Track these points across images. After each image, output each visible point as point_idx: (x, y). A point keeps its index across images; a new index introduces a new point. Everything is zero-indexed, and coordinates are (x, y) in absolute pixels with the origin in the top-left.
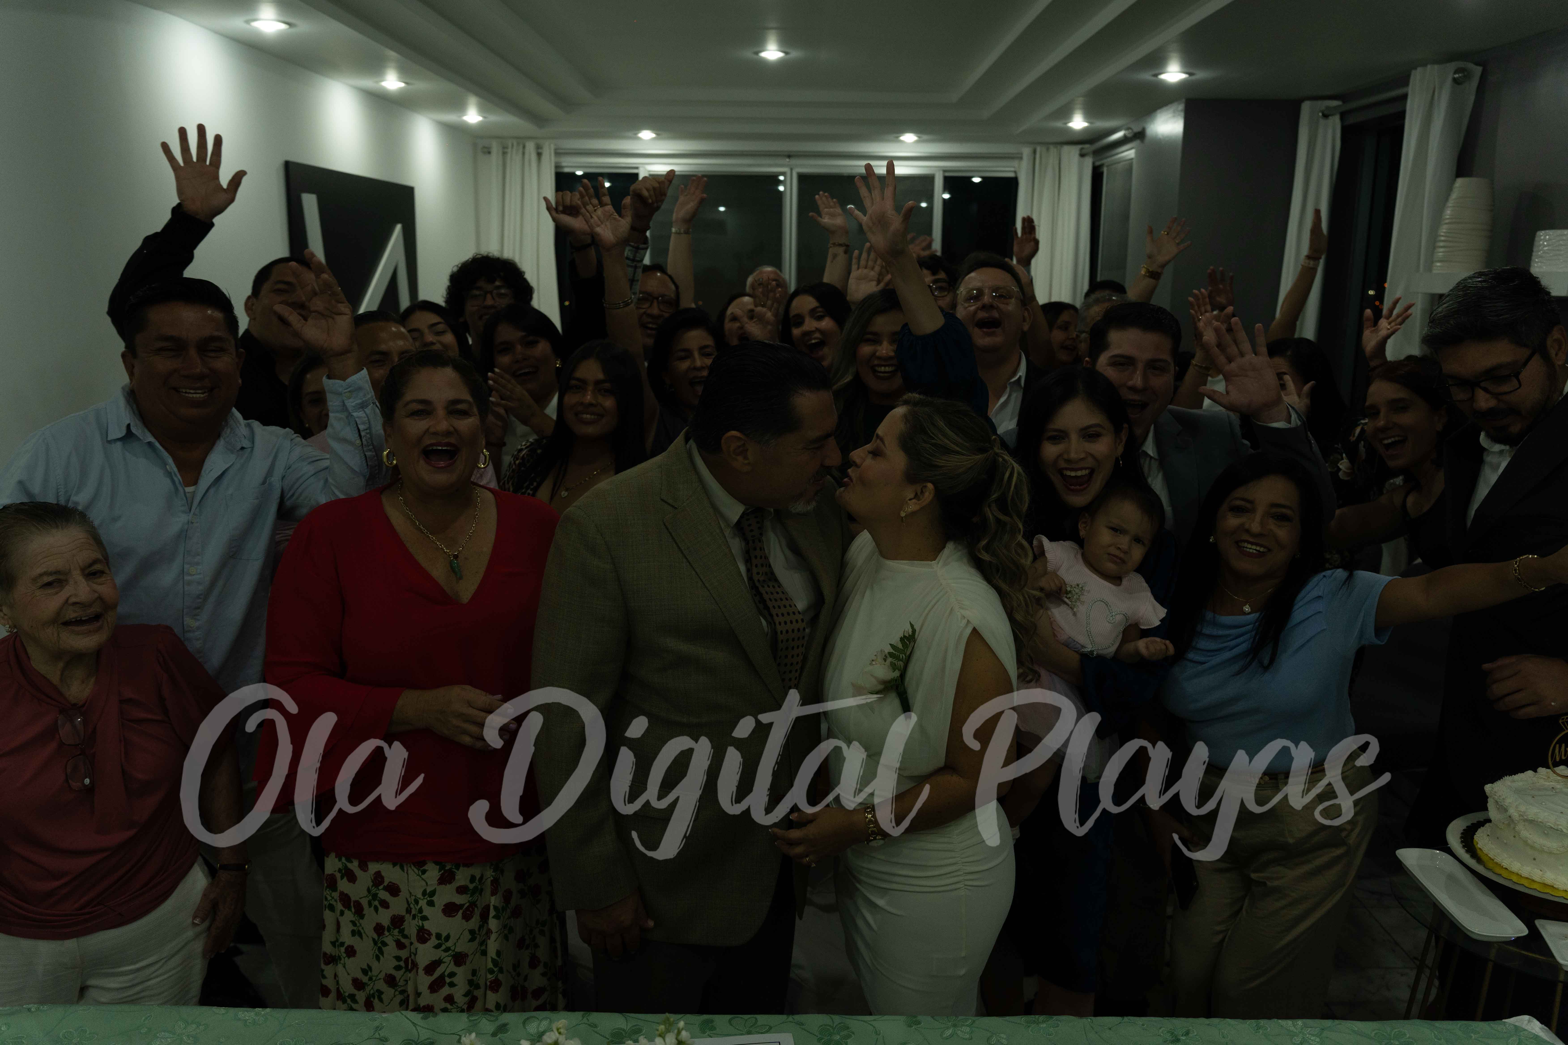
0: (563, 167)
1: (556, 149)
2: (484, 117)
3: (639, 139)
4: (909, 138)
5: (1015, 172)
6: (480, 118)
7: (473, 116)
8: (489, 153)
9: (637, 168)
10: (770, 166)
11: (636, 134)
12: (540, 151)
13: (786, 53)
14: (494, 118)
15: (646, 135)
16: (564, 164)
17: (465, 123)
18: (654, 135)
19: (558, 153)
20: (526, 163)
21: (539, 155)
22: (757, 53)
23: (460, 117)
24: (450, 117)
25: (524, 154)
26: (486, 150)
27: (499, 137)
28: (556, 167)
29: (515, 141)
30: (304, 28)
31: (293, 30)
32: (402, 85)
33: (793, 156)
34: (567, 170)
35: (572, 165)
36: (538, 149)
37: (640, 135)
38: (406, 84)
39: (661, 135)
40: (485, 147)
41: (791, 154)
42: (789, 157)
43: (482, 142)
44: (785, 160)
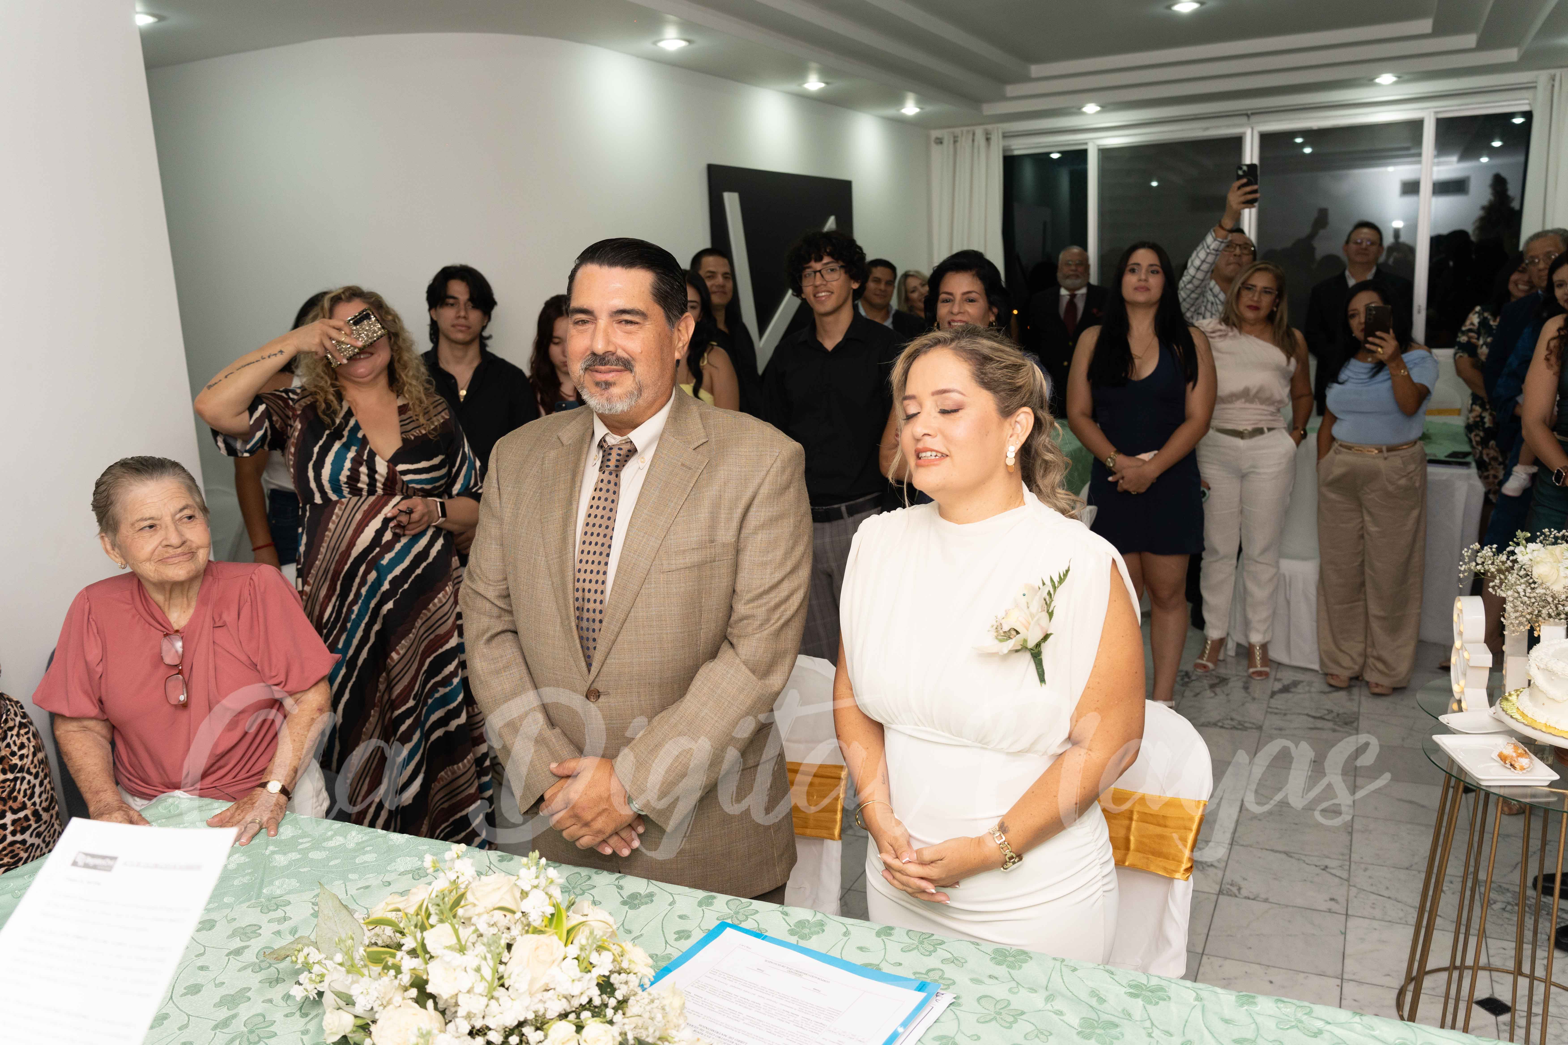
0: (1012, 150)
1: (1003, 133)
2: (921, 108)
3: (1084, 113)
4: (1386, 79)
5: (1529, 104)
6: (917, 110)
7: (910, 109)
8: (941, 143)
9: (1086, 144)
10: (1228, 126)
11: (1080, 108)
12: (988, 136)
14: (930, 108)
15: (1091, 108)
16: (1013, 147)
17: (904, 116)
18: (1098, 108)
19: (1005, 136)
20: (976, 150)
21: (988, 139)
22: (1169, 7)
23: (899, 110)
24: (891, 112)
25: (973, 140)
27: (949, 127)
28: (1004, 150)
29: (965, 129)
30: (702, 42)
31: (693, 46)
32: (822, 85)
33: (1252, 114)
34: (1017, 153)
35: (1021, 147)
36: (987, 134)
37: (1085, 109)
38: (827, 83)
39: (1106, 107)
40: (937, 138)
41: (1249, 112)
42: (1248, 116)
43: (935, 134)
44: (1244, 120)
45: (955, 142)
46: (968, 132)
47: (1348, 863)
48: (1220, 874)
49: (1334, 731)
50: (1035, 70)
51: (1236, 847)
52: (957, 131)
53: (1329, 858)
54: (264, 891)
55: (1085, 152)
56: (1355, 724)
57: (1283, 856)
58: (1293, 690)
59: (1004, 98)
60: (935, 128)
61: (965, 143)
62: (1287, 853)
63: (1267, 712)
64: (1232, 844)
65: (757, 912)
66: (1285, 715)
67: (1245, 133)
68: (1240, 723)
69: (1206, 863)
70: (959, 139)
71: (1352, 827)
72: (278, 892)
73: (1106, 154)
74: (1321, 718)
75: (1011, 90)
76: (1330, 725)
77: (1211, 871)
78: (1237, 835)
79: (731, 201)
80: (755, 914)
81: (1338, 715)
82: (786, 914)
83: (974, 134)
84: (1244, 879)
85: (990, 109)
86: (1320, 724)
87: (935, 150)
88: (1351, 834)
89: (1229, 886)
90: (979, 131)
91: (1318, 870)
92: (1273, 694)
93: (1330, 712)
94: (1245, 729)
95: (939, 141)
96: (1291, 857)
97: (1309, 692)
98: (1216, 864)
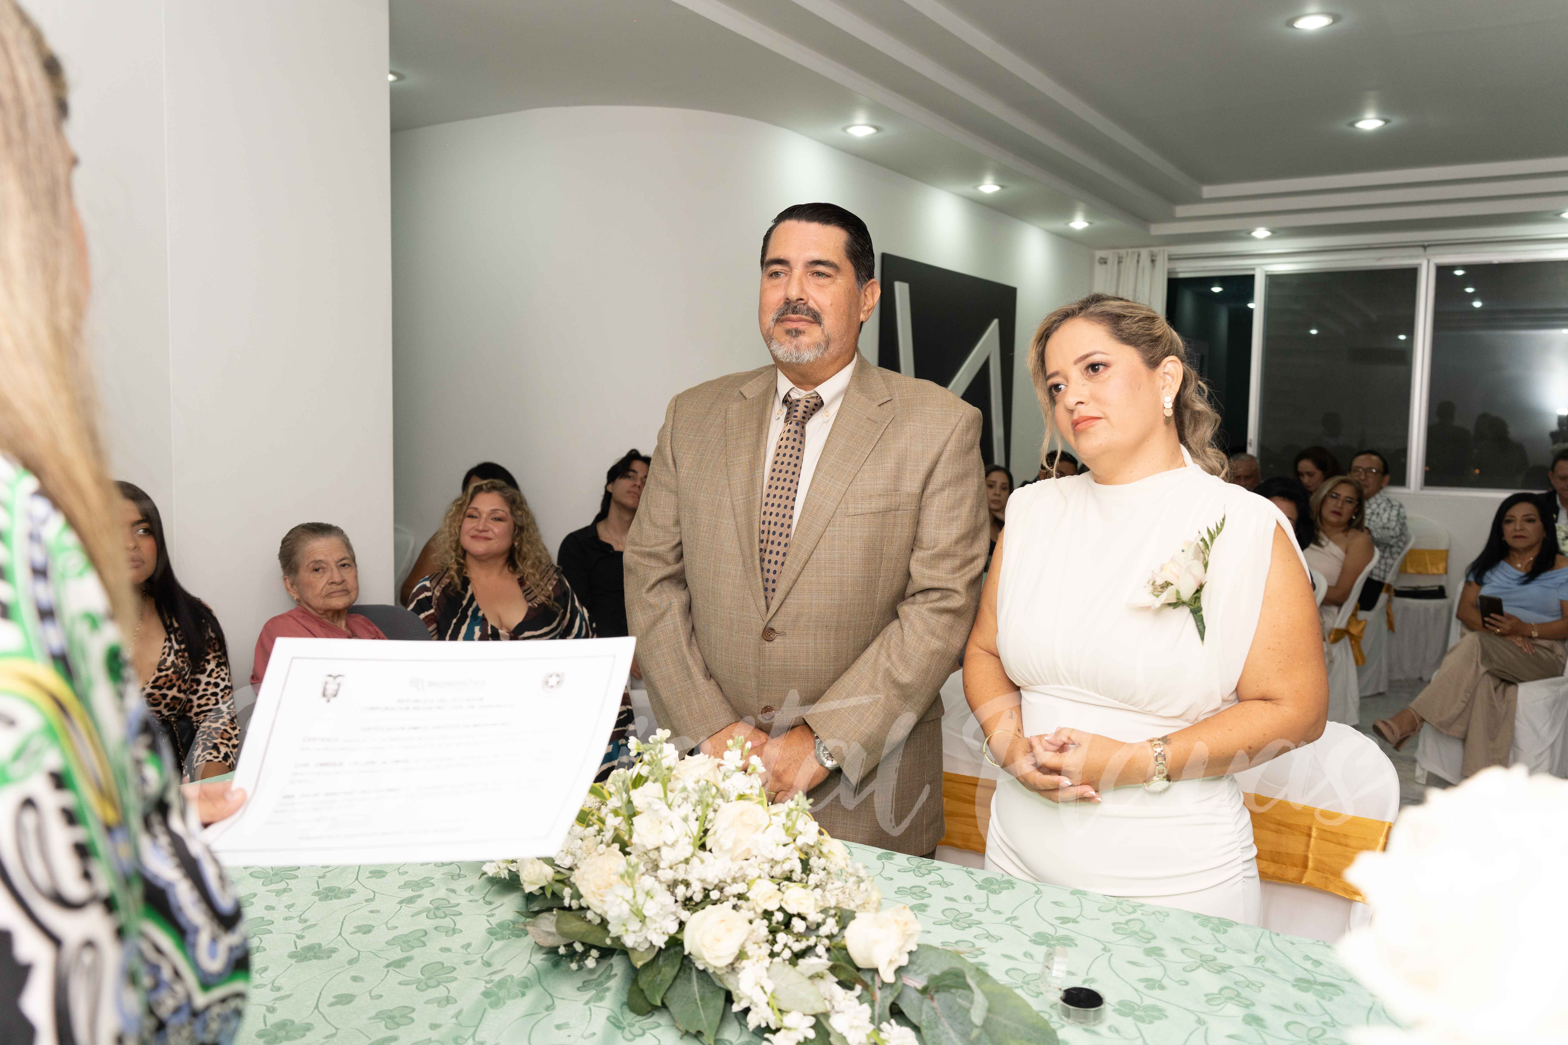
0: (1177, 273)
1: (1169, 256)
2: (1090, 223)
3: (1253, 238)
6: (1086, 225)
7: (1079, 223)
8: (1105, 263)
9: (1253, 269)
10: (1403, 257)
11: (1250, 233)
12: (1154, 258)
13: (1386, 121)
14: (1099, 223)
15: (1261, 233)
16: (1178, 270)
17: (1072, 229)
18: (1269, 234)
19: (1171, 259)
20: (1140, 271)
21: (1153, 261)
22: (1352, 124)
23: (1067, 224)
24: (1058, 226)
25: (1138, 261)
26: (1102, 261)
27: (1115, 248)
28: (1169, 273)
29: (1130, 250)
30: (890, 130)
31: (881, 135)
32: (997, 188)
33: (1429, 246)
34: (1181, 276)
35: (1187, 270)
36: (1152, 256)
37: (1254, 234)
38: (1002, 187)
39: (1277, 233)
40: (1101, 258)
41: (1426, 244)
42: (1425, 247)
43: (1099, 254)
44: (1420, 251)
45: (1120, 262)
46: (1134, 253)
50: (1208, 191)
52: (1123, 252)
55: (1251, 278)
59: (1173, 219)
60: (1100, 248)
61: (1129, 265)
65: (940, 869)
67: (1420, 265)
70: (1124, 260)
73: (1273, 280)
75: (1181, 211)
79: (902, 291)
80: (937, 870)
82: (972, 874)
83: (1139, 255)
85: (1159, 229)
87: (1099, 269)
90: (1145, 253)
95: (1104, 261)
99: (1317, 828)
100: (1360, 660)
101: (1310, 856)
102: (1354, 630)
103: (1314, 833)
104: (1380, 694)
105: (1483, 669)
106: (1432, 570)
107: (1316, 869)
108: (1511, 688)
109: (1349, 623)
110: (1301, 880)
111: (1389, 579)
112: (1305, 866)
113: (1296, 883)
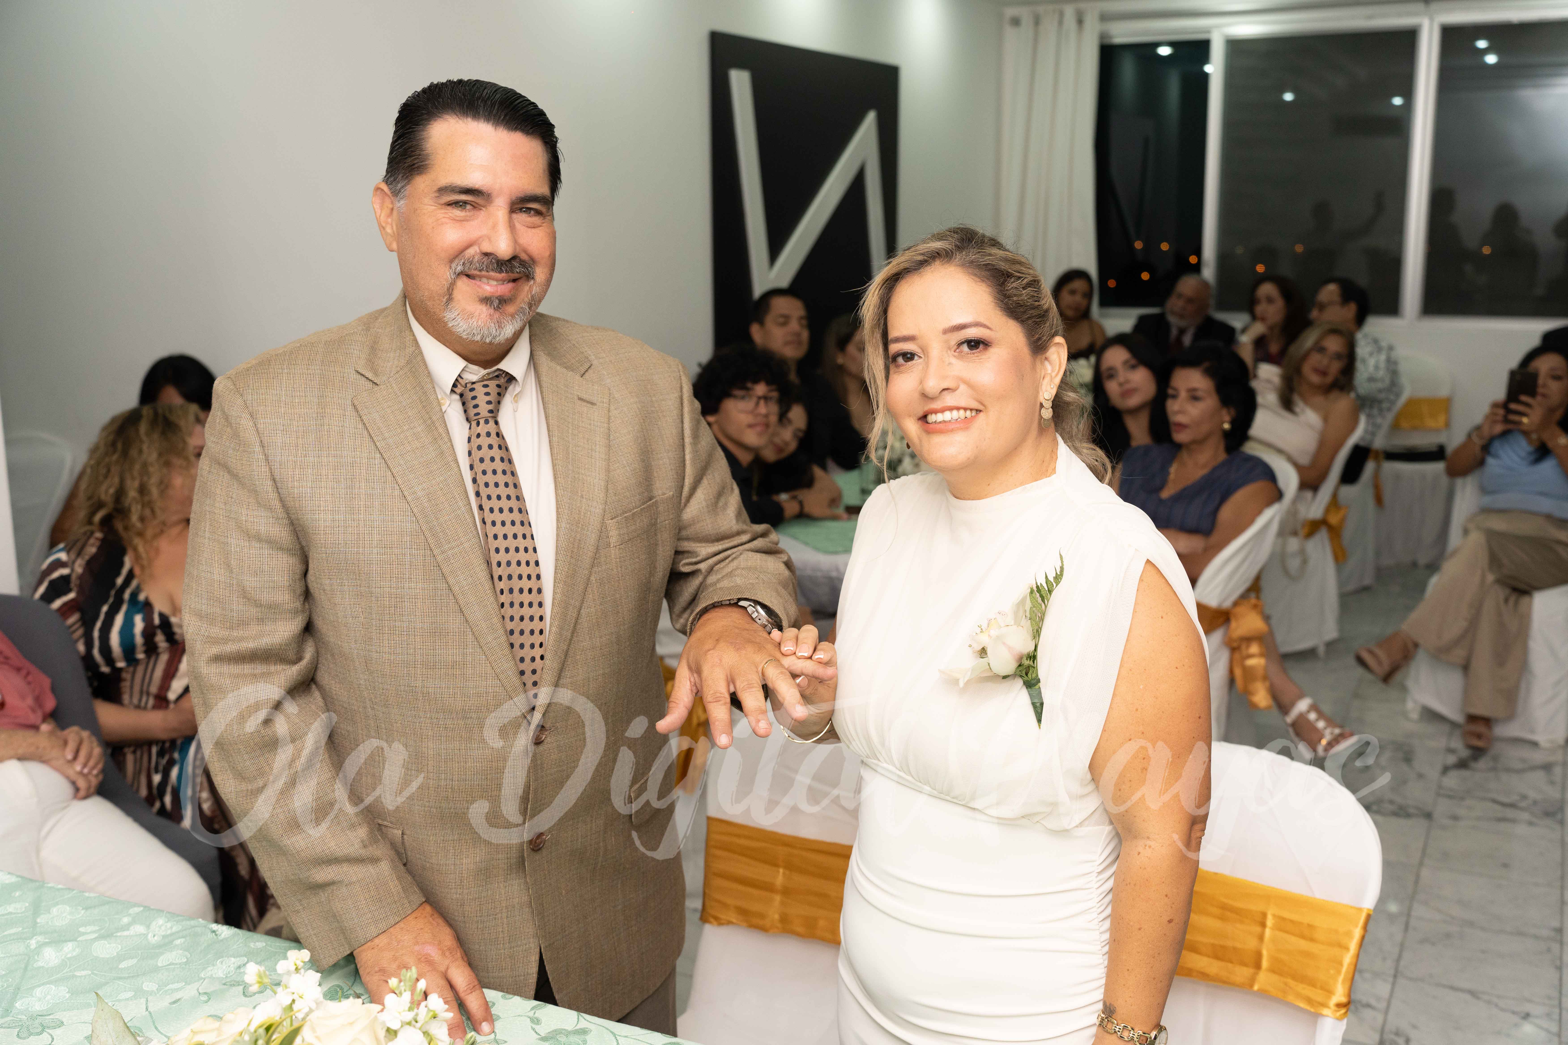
0: (1112, 37)
1: (1101, 14)
8: (1018, 24)
9: (1210, 32)
12: (1081, 17)
16: (1113, 33)
19: (1103, 18)
20: (1064, 36)
21: (1080, 22)
25: (1061, 22)
26: (1013, 21)
28: (1103, 36)
29: (1050, 7)
34: (1117, 41)
35: (1125, 33)
36: (1079, 14)
40: (1014, 16)
45: (1037, 21)
46: (1054, 11)
47: (1557, 1011)
48: (1380, 1018)
49: (1531, 823)
51: (1401, 981)
52: (1040, 9)
53: (1530, 1001)
54: (18, 1005)
55: (1207, 42)
56: (1559, 816)
57: (1468, 997)
58: (1473, 765)
60: (1011, 4)
61: (1049, 26)
62: (1473, 993)
63: (1438, 795)
64: (1395, 976)
66: (1462, 799)
68: (1401, 808)
69: (1360, 1002)
70: (1042, 20)
71: (1561, 958)
72: (38, 1007)
73: (1235, 46)
74: (1512, 806)
76: (1525, 816)
77: (1368, 1013)
78: (1402, 963)
79: (740, 82)
81: (1535, 803)
83: (1061, 14)
84: (1415, 1027)
86: (1510, 813)
87: (1010, 32)
88: (1560, 968)
89: (1393, 1037)
90: (1069, 10)
91: (1516, 1019)
92: (1446, 770)
93: (1524, 797)
94: (1408, 816)
95: (1017, 20)
96: (1478, 998)
97: (1494, 769)
98: (1373, 1002)
99: (1274, 916)
100: (1340, 556)
101: (1265, 953)
102: (1333, 520)
103: (1270, 922)
104: (1366, 589)
105: (1490, 578)
106: (1430, 423)
107: (1272, 970)
108: (1525, 600)
109: (1327, 510)
110: (1252, 986)
111: (1379, 443)
112: (1258, 966)
113: (1246, 987)
